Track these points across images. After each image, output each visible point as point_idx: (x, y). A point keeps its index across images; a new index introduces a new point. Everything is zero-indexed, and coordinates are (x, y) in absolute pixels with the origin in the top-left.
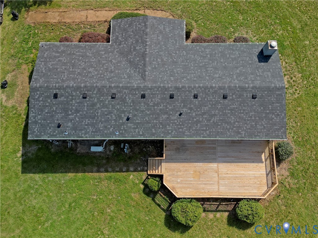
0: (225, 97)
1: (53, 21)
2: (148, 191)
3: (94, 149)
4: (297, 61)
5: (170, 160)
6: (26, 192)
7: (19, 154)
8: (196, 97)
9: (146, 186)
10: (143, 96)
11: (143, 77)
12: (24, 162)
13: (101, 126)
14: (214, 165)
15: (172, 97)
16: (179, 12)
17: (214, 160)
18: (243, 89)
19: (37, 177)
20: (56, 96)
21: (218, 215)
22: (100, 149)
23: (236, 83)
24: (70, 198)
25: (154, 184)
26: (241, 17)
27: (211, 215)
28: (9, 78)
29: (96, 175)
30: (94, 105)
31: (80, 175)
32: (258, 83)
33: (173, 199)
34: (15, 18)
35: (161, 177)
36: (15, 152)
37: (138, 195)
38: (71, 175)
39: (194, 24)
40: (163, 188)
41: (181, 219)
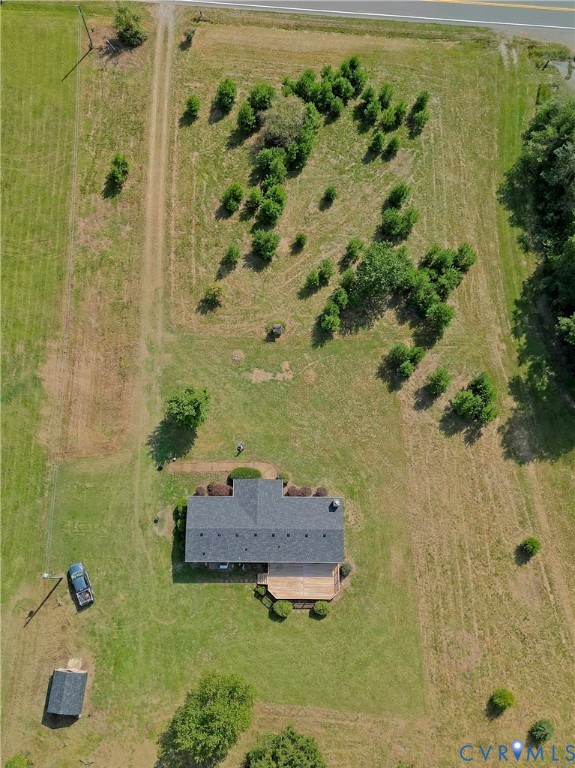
0: (306, 536)
1: (188, 471)
2: (258, 596)
3: (222, 567)
4: (362, 504)
5: (273, 575)
6: (177, 595)
7: (171, 570)
8: (288, 536)
9: (257, 592)
10: (255, 535)
11: (255, 521)
12: (174, 575)
13: (229, 554)
14: (301, 579)
15: (273, 535)
16: (279, 465)
17: (301, 575)
18: (318, 531)
19: (184, 585)
20: (202, 535)
21: (303, 611)
22: (226, 567)
23: (313, 527)
24: (206, 599)
25: (262, 591)
26: (324, 469)
27: (299, 611)
28: (159, 515)
29: (223, 584)
30: (225, 540)
31: (212, 584)
32: (327, 527)
33: (274, 600)
34: (160, 469)
35: (266, 586)
36: (168, 568)
37: (251, 598)
38: (206, 584)
39: (290, 474)
40: (268, 594)
41: (279, 612)
